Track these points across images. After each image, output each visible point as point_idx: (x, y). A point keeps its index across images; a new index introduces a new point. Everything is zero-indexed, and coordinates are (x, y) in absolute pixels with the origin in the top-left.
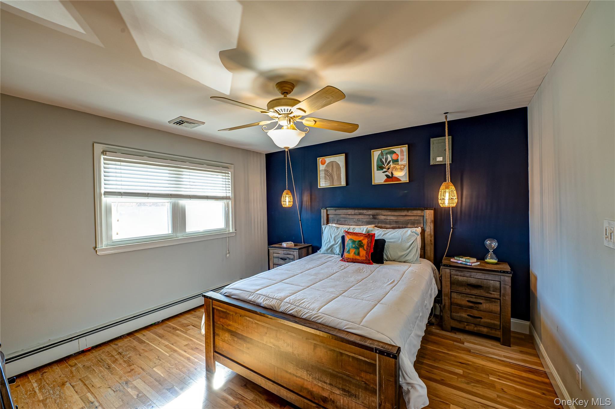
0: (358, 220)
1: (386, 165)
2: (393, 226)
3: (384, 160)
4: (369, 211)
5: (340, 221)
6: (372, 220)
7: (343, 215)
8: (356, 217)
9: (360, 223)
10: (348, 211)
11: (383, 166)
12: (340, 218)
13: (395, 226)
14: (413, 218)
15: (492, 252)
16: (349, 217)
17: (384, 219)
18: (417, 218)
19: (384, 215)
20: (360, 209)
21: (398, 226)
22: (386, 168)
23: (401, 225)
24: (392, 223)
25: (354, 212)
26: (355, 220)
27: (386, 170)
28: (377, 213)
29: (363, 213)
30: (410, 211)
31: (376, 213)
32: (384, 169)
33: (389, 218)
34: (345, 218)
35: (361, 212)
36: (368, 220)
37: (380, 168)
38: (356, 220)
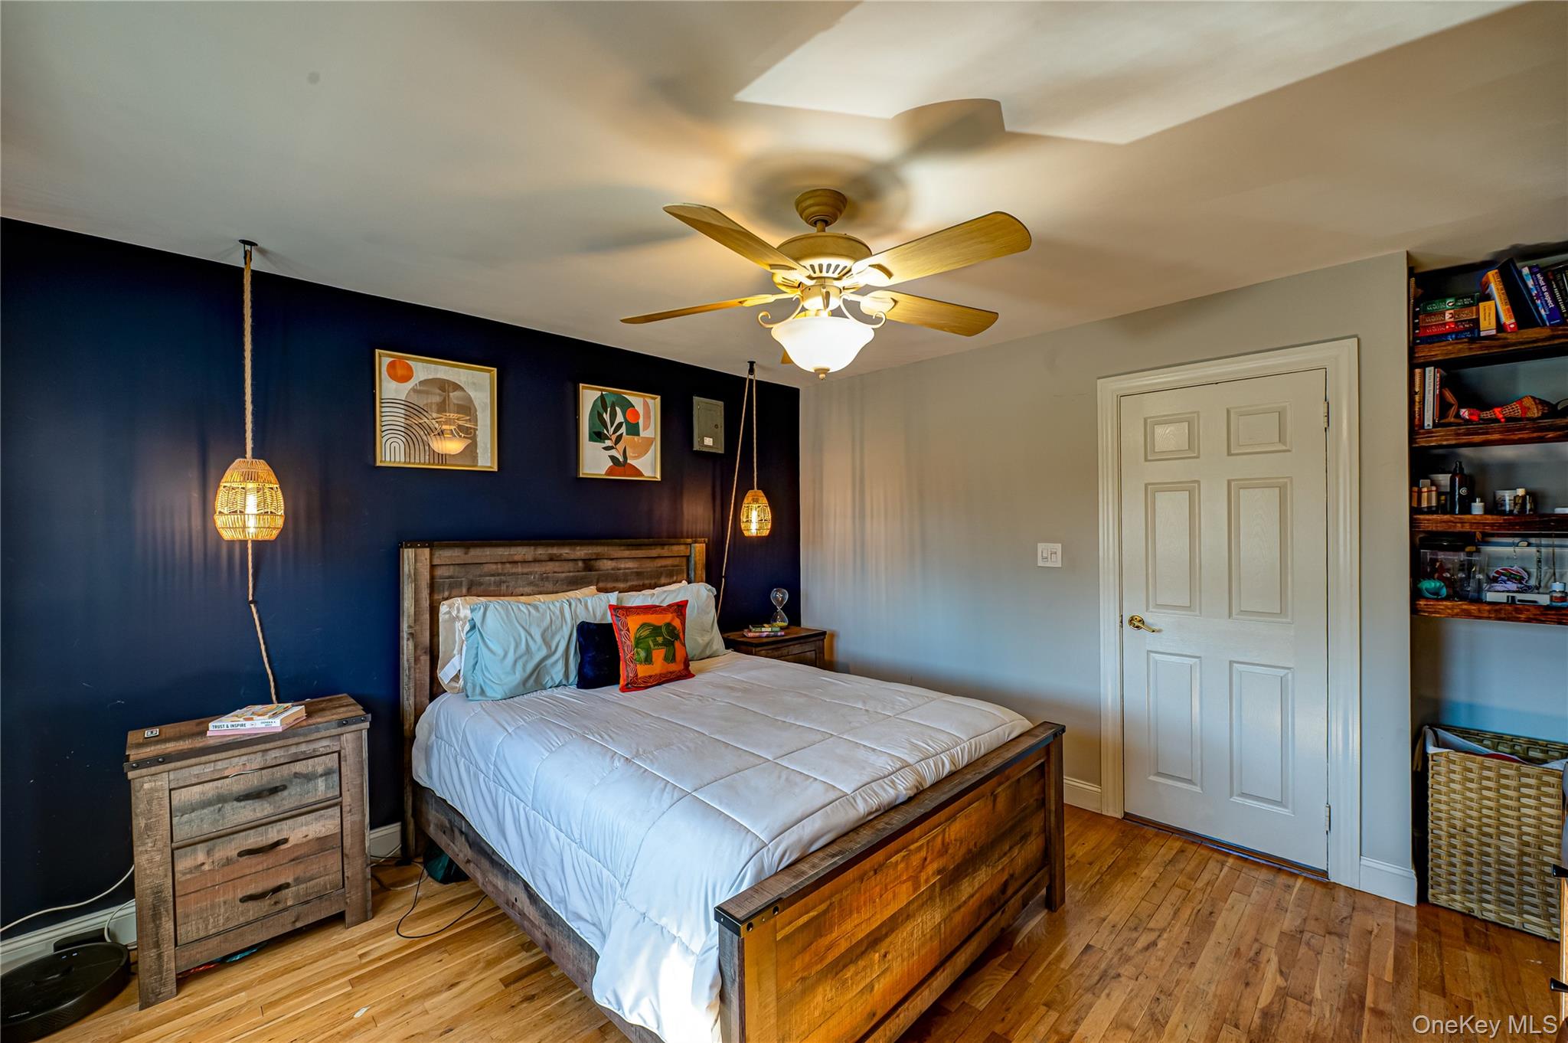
0: (544, 578)
1: (612, 430)
2: (631, 583)
3: (607, 417)
4: (578, 548)
5: (481, 584)
6: (584, 573)
7: (494, 567)
8: (538, 568)
9: (550, 586)
10: (512, 553)
11: (606, 432)
12: (480, 576)
13: (635, 583)
14: (669, 562)
15: (781, 609)
16: (514, 570)
17: (613, 569)
18: (676, 561)
19: (612, 559)
20: (553, 545)
21: (641, 583)
22: (611, 439)
23: (647, 579)
24: (629, 578)
25: (533, 553)
26: (534, 578)
27: (611, 445)
28: (598, 554)
29: (561, 555)
30: (666, 547)
31: (595, 553)
32: (606, 441)
33: (623, 566)
34: (499, 575)
35: (555, 554)
36: (571, 574)
37: (597, 436)
38: (537, 576)
